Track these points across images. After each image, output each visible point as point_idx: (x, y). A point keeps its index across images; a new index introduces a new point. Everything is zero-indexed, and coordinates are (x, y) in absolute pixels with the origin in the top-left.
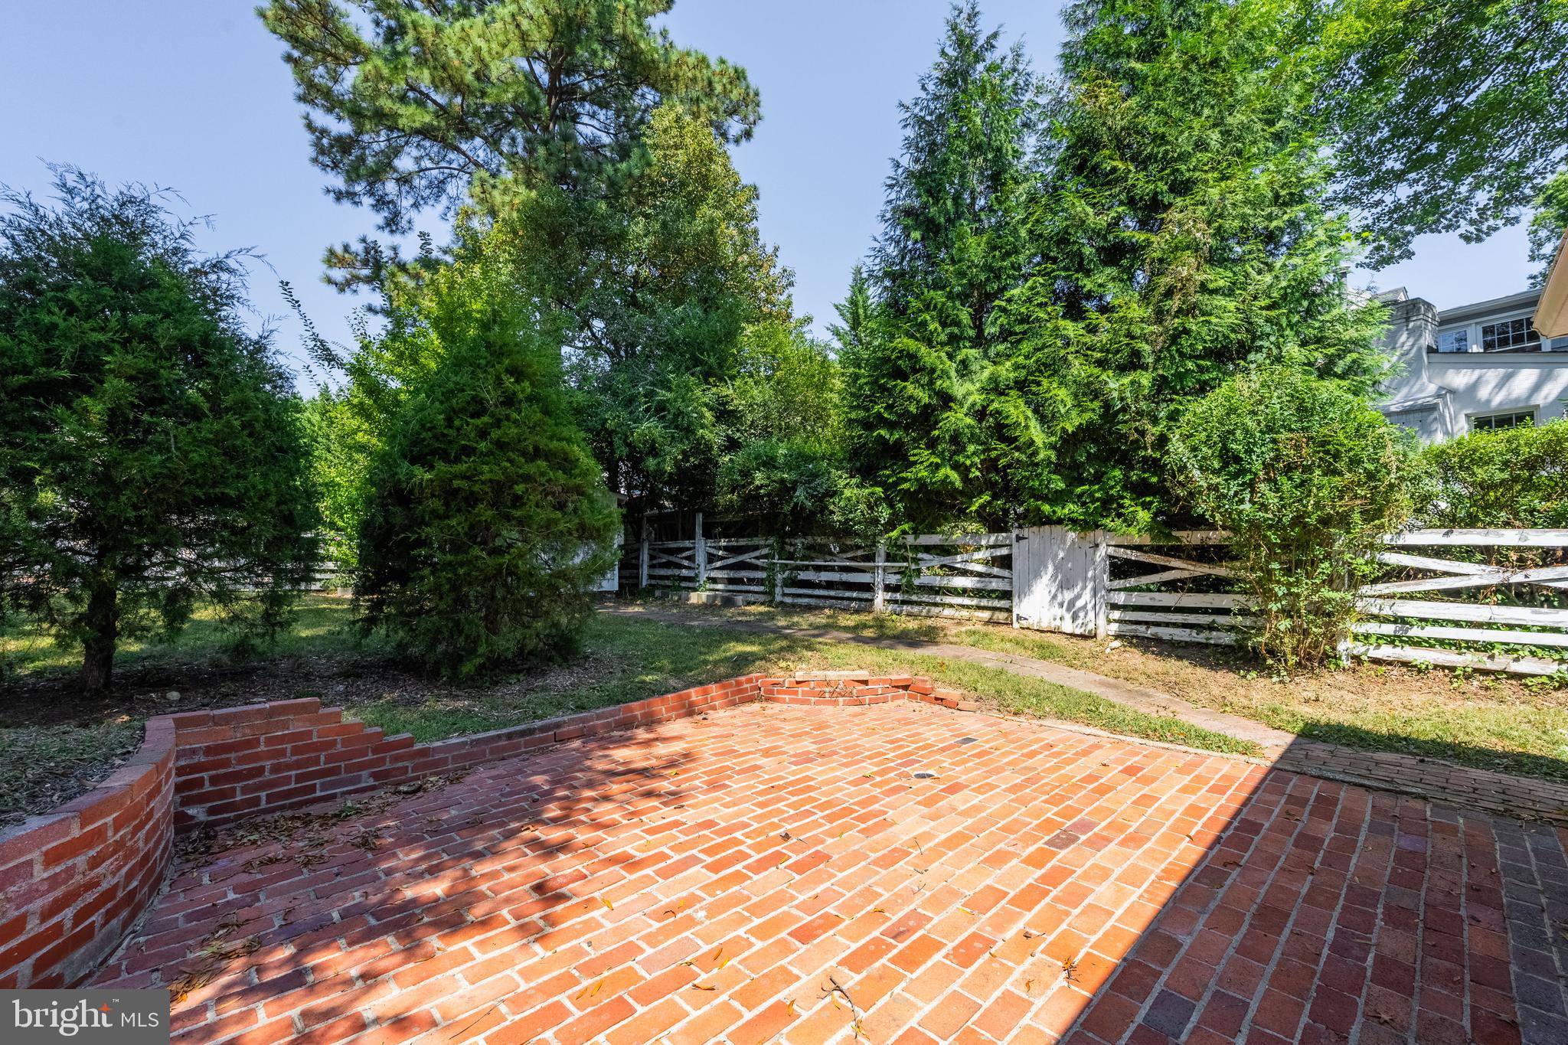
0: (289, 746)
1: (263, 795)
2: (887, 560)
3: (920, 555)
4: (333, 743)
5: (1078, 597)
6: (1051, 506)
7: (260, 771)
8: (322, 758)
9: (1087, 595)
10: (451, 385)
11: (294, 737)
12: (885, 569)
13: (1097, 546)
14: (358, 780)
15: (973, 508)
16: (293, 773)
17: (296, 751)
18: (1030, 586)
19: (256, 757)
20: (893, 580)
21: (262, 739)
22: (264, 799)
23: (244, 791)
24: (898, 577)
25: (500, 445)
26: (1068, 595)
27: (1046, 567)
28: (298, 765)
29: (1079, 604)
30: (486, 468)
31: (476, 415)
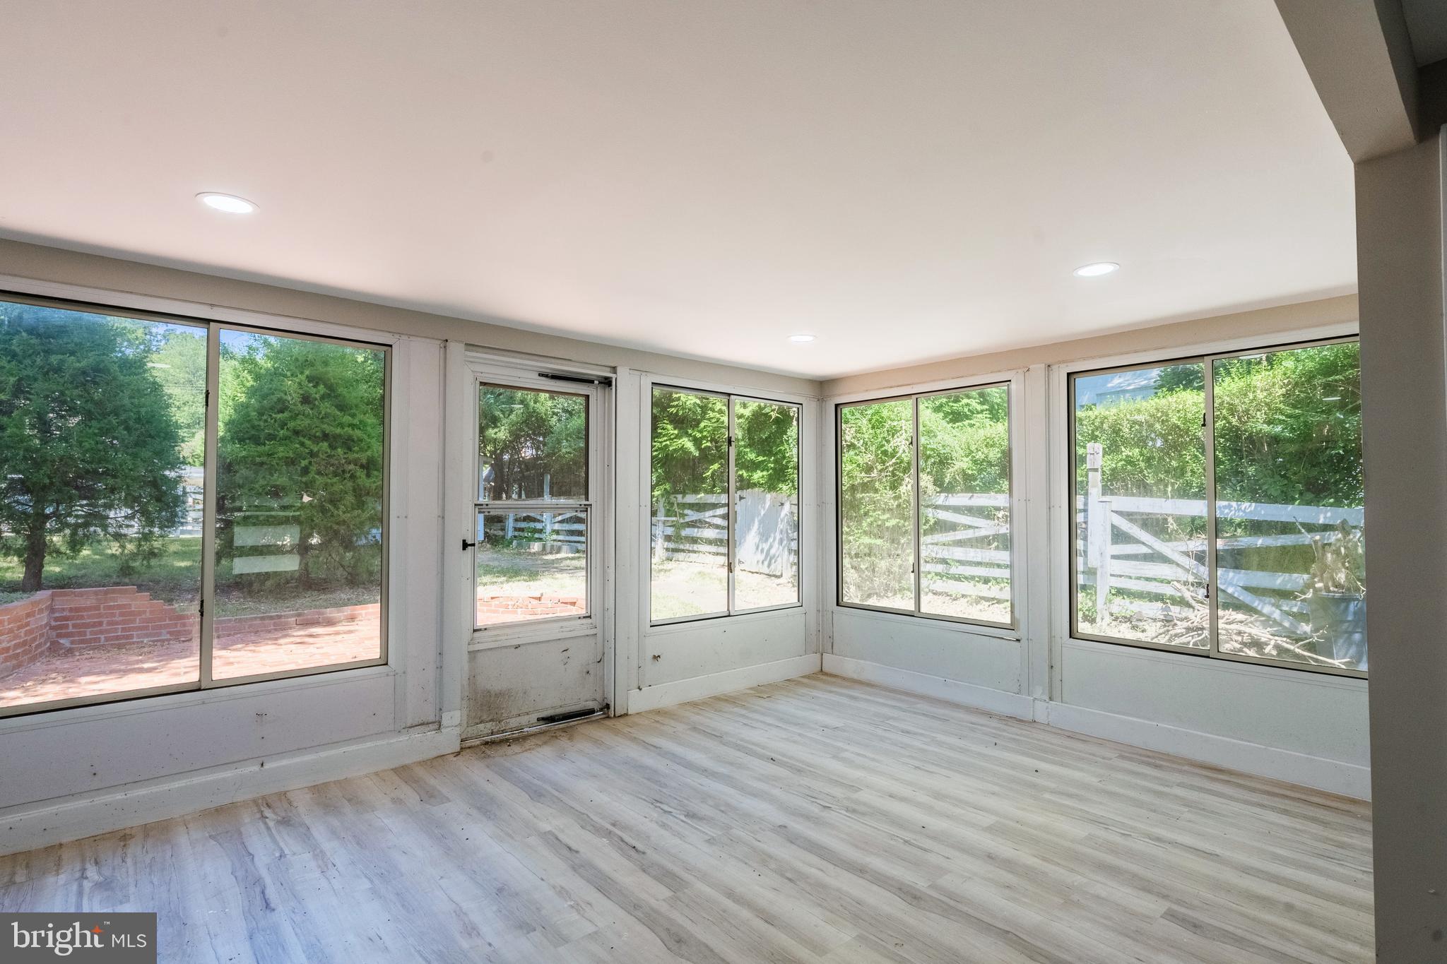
0: (118, 611)
1: (102, 637)
2: (667, 516)
3: (686, 512)
4: (145, 612)
5: (771, 547)
6: (747, 471)
7: (100, 624)
8: (138, 620)
9: (776, 545)
10: (265, 390)
11: (119, 607)
12: (664, 522)
13: (782, 504)
14: (160, 634)
15: (709, 473)
16: (120, 626)
17: (122, 614)
18: (745, 537)
19: (100, 616)
20: (670, 531)
21: (102, 606)
22: (103, 639)
23: (92, 633)
24: (672, 529)
25: (297, 433)
26: (766, 547)
27: (754, 523)
28: (124, 622)
29: (773, 551)
30: (281, 449)
31: (282, 411)
